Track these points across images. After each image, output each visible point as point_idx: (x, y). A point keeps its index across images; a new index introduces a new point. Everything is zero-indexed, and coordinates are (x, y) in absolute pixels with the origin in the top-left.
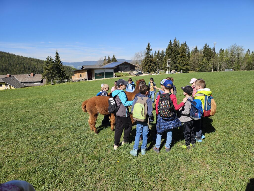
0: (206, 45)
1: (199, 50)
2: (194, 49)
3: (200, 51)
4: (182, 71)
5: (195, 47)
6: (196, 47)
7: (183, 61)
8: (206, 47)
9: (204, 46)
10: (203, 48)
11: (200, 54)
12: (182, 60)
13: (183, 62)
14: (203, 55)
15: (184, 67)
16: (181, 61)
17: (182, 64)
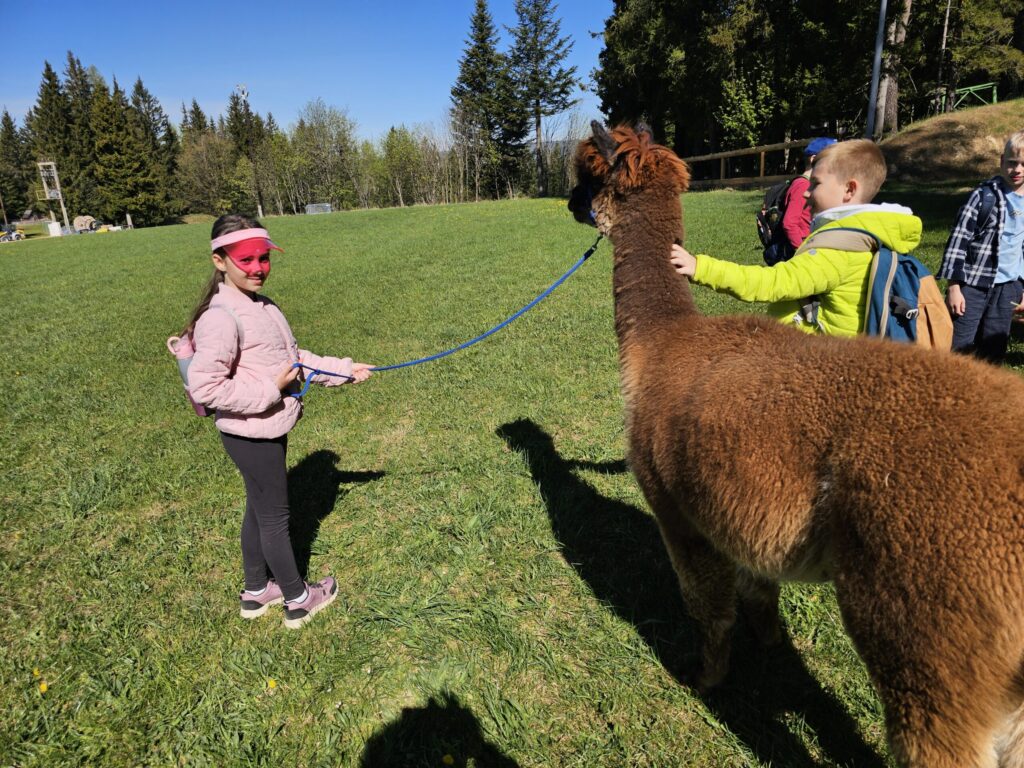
0: (235, 100)
1: (212, 121)
2: (188, 114)
3: (217, 125)
4: (128, 217)
5: (189, 107)
6: (196, 107)
7: (122, 172)
8: (239, 107)
9: (228, 103)
10: (226, 115)
11: (217, 140)
12: (116, 167)
13: (123, 177)
14: (231, 146)
15: (134, 200)
16: (111, 172)
17: (121, 186)
